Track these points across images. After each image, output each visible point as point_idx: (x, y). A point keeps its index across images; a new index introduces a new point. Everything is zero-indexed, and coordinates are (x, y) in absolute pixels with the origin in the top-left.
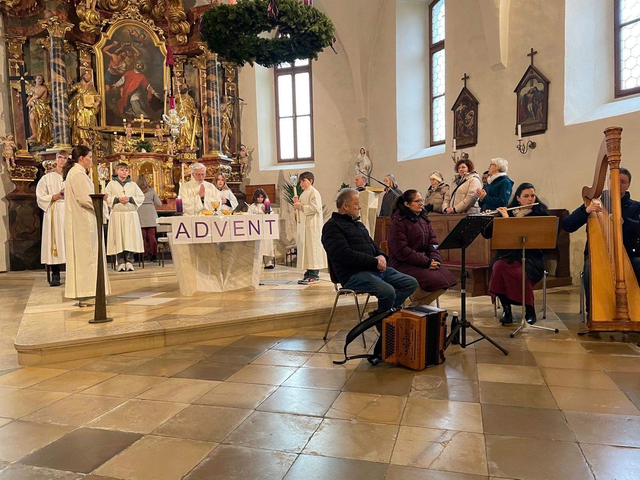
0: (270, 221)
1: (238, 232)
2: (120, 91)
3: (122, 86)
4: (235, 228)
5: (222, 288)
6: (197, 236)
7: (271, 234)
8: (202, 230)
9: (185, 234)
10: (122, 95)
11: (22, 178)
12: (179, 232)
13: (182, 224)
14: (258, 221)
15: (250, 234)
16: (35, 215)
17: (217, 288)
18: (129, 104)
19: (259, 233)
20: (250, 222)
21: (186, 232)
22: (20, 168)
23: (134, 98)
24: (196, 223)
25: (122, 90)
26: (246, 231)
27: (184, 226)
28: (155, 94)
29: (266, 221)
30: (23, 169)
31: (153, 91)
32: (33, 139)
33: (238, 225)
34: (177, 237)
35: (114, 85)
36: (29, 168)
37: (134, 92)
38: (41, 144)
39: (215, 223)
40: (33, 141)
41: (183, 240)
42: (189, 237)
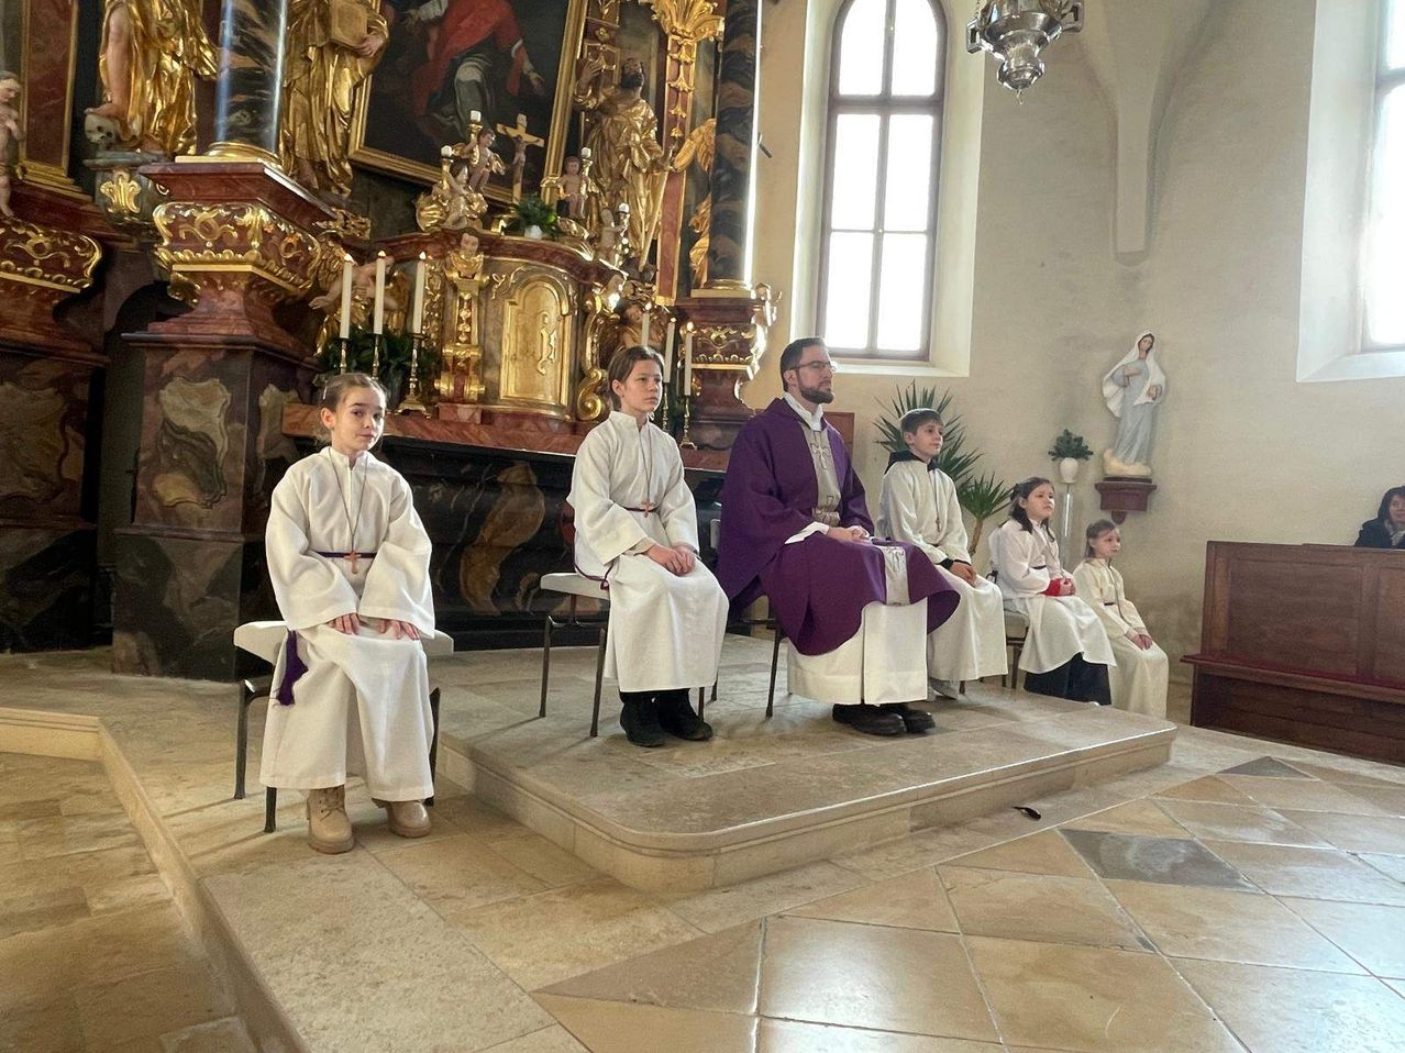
2: (427, 40)
3: (439, 21)
10: (431, 55)
11: (31, 275)
16: (69, 429)
18: (449, 88)
22: (30, 233)
23: (469, 73)
25: (434, 34)
28: (534, 76)
30: (39, 237)
31: (527, 66)
32: (109, 116)
35: (412, 12)
36: (65, 237)
37: (470, 54)
38: (140, 145)
40: (108, 125)
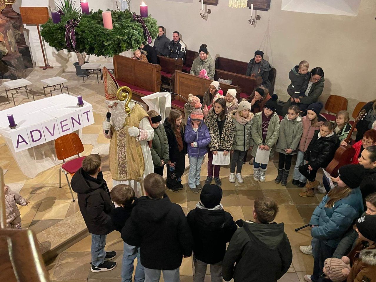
0: (87, 112)
1: (64, 128)
4: (62, 127)
5: (55, 164)
6: (34, 141)
7: (88, 121)
8: (36, 135)
9: (24, 143)
12: (18, 143)
13: (19, 136)
14: (78, 115)
15: (74, 127)
17: (51, 164)
19: (80, 124)
20: (72, 118)
21: (24, 141)
24: (31, 132)
26: (70, 126)
27: (21, 137)
29: (84, 113)
33: (63, 124)
34: (17, 147)
39: (46, 127)
41: (23, 147)
42: (27, 144)
